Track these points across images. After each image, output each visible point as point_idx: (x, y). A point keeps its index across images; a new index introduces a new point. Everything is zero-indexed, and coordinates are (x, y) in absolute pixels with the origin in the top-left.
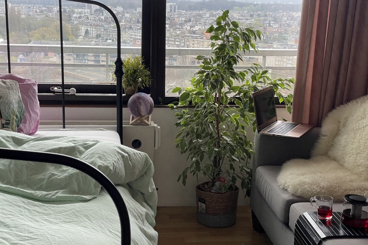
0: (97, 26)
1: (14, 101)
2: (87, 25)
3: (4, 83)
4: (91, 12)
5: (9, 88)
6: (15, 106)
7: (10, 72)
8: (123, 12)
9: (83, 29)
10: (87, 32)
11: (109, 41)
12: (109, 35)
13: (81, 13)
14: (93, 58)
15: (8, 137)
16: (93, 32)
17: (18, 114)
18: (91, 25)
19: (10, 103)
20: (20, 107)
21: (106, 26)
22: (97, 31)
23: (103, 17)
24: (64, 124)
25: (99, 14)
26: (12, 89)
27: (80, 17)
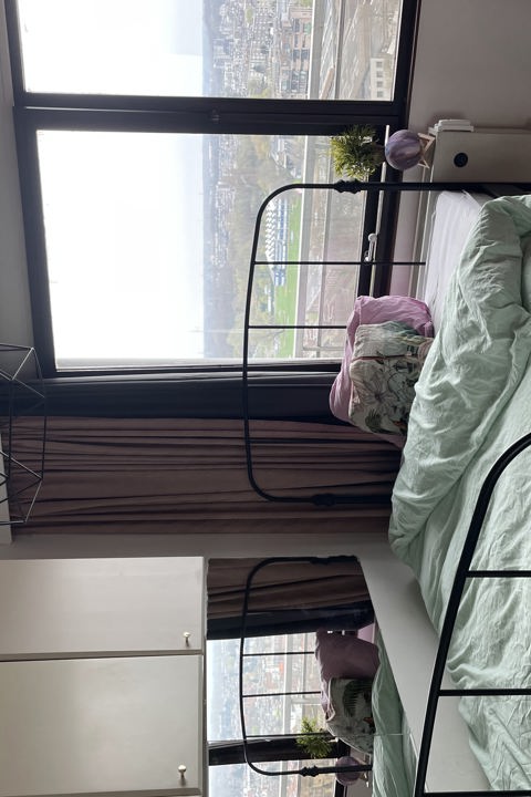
0: (248, 52)
1: (383, 336)
2: (247, 69)
3: (359, 343)
4: (228, 60)
5: (366, 340)
6: (391, 335)
7: (345, 327)
8: (228, 4)
9: (253, 75)
10: (258, 69)
11: (272, 33)
12: (262, 31)
13: (230, 78)
14: (299, 62)
15: (433, 375)
16: (258, 58)
17: (401, 333)
18: (247, 62)
19: (386, 341)
20: (392, 328)
21: (250, 36)
22: (256, 52)
23: (236, 40)
24: (417, 264)
25: (232, 46)
26: (368, 335)
27: (236, 79)
